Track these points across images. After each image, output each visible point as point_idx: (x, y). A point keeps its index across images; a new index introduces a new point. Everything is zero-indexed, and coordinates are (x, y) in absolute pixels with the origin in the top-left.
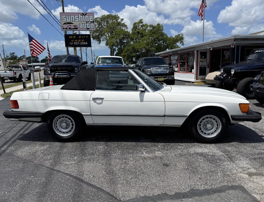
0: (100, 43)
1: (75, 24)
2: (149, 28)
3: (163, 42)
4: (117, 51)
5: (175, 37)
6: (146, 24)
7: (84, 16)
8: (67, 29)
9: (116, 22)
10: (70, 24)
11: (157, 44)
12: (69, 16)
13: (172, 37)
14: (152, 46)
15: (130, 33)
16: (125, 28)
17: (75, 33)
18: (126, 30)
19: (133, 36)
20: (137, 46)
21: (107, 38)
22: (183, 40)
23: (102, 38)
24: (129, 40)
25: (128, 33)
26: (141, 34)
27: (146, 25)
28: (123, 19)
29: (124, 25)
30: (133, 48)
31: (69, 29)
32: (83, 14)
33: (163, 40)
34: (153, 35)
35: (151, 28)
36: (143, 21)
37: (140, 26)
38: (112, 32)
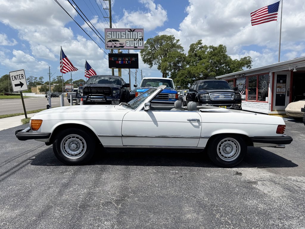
0: (151, 67)
1: (121, 41)
2: (208, 50)
3: (226, 66)
4: (170, 76)
5: (241, 60)
6: (205, 45)
7: (131, 32)
8: (111, 47)
9: (170, 43)
10: (115, 42)
11: (218, 68)
12: (115, 33)
13: (236, 61)
14: (212, 71)
15: (187, 56)
16: (181, 50)
17: (121, 52)
18: (182, 53)
19: (189, 59)
20: (193, 70)
21: (159, 61)
22: (250, 64)
23: (154, 62)
24: (184, 64)
25: (184, 56)
26: (200, 56)
27: (206, 47)
28: (179, 40)
29: (180, 47)
30: (189, 72)
31: (114, 47)
32: (131, 30)
33: (226, 63)
34: (213, 57)
35: (211, 50)
36: (202, 42)
37: (199, 48)
38: (166, 54)
